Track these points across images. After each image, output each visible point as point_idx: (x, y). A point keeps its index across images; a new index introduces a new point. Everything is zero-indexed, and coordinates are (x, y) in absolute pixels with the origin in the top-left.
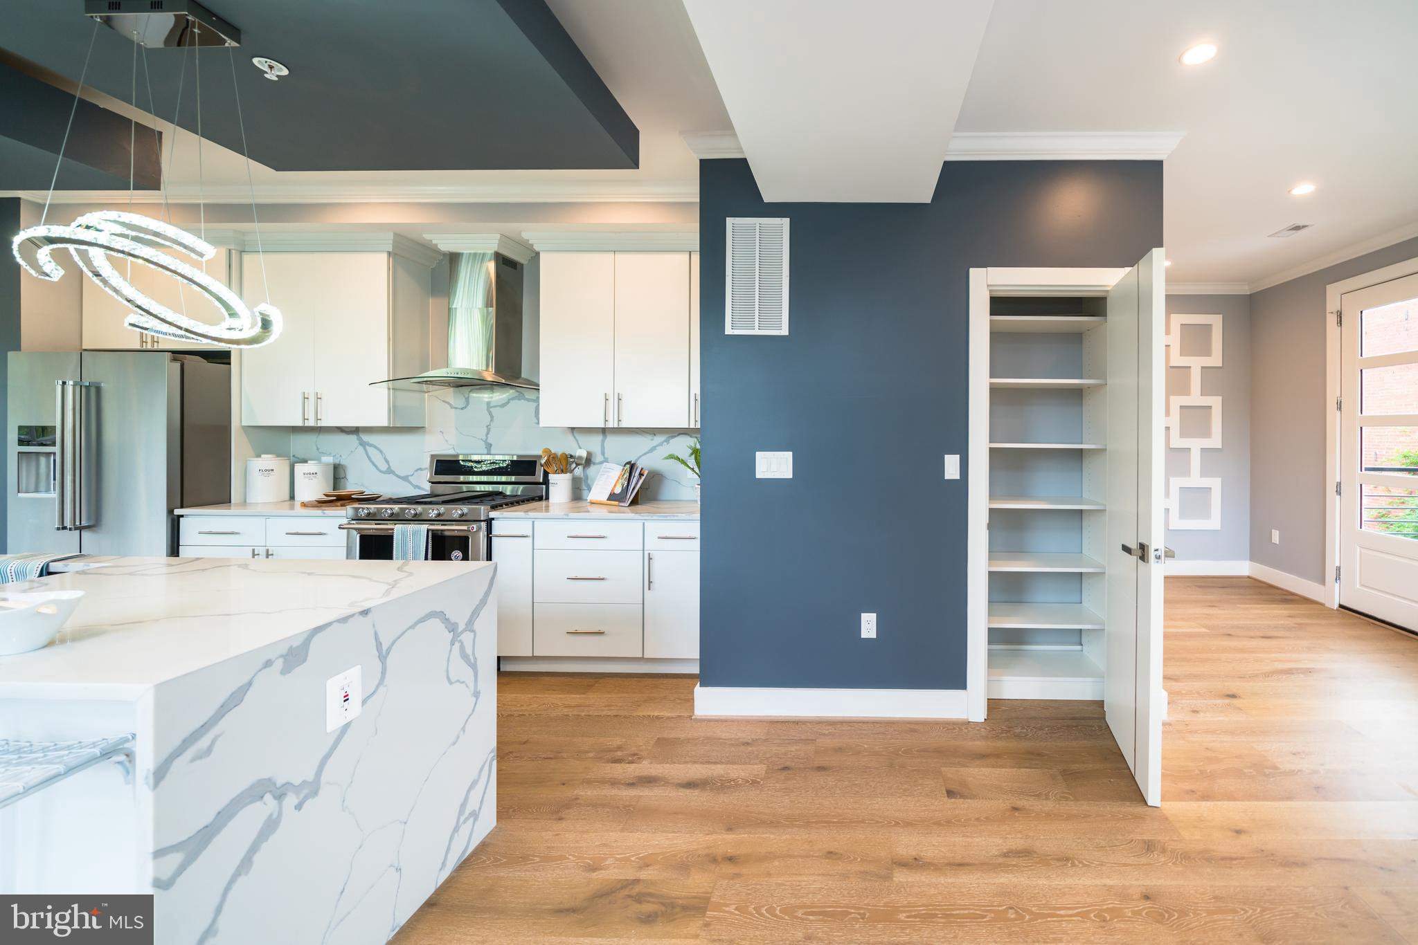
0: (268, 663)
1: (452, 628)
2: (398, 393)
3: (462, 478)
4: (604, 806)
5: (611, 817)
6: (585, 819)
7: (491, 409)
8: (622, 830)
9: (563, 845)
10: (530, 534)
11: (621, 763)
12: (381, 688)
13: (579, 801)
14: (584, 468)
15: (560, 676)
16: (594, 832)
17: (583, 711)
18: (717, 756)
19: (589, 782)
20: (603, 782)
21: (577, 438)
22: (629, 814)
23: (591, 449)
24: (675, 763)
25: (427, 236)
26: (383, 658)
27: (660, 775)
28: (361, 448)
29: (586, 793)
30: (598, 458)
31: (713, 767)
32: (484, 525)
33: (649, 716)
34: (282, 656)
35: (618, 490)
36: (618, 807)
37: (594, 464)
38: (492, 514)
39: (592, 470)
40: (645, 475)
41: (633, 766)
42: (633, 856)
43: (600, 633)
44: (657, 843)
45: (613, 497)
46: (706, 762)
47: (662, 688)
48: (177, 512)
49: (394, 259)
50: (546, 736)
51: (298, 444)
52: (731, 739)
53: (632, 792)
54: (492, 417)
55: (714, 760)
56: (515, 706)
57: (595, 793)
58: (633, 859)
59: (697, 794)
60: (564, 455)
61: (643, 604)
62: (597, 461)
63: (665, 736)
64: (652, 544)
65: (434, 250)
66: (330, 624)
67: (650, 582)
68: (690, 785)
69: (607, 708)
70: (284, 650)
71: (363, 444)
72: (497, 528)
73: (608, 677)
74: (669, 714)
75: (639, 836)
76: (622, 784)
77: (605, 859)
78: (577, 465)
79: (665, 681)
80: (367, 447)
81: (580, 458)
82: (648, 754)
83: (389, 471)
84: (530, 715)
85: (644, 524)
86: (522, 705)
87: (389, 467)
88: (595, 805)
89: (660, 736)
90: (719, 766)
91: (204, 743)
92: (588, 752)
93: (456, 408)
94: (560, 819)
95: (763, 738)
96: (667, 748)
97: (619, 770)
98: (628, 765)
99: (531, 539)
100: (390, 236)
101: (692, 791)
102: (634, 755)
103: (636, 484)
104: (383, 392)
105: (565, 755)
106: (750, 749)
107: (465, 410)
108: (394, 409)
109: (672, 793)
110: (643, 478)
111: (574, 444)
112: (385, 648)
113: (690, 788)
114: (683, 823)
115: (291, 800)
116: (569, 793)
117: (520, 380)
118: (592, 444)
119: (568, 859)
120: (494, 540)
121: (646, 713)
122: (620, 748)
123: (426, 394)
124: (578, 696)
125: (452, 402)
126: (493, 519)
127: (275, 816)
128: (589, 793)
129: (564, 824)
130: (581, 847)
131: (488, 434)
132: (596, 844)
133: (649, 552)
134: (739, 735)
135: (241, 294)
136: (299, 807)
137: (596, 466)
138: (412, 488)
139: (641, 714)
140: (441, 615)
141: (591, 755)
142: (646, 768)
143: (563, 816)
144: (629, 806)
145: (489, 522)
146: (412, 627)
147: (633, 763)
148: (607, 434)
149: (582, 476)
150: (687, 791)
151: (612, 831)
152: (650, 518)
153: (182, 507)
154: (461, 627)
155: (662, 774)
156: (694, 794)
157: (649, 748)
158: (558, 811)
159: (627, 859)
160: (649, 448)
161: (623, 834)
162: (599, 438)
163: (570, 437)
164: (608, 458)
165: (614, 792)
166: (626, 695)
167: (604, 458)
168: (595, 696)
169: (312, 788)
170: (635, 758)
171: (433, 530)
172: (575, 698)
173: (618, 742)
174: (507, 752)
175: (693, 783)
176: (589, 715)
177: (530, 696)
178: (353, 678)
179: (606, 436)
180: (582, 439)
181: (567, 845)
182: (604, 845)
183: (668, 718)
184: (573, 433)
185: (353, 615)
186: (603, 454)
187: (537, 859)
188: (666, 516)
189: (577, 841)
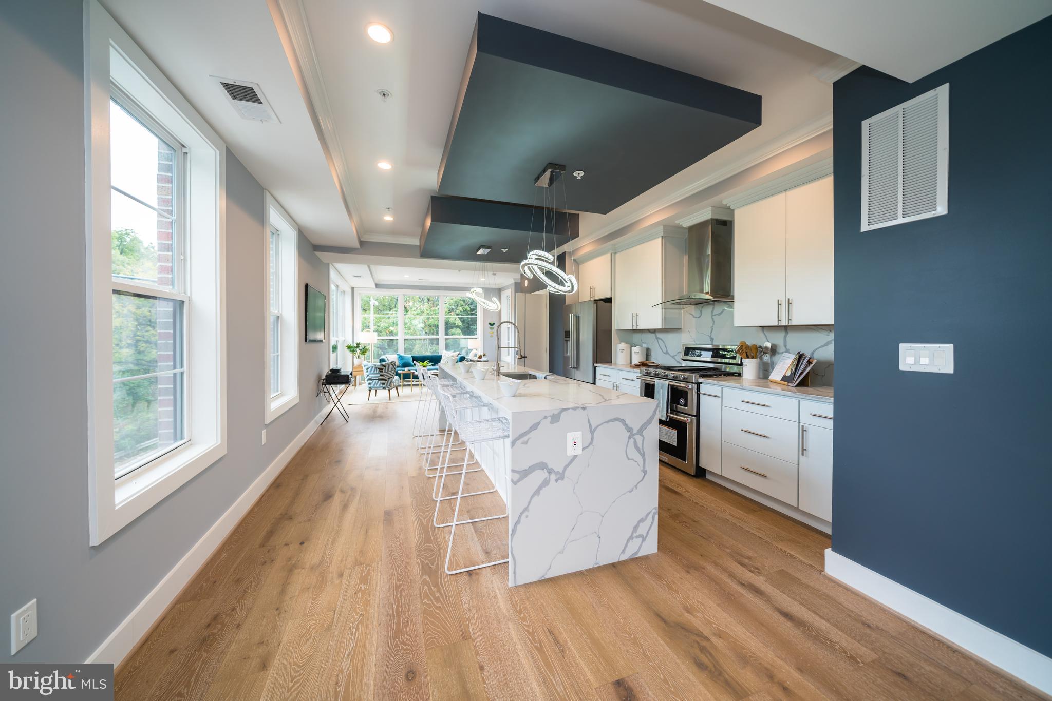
0: (546, 417)
1: (630, 430)
2: (667, 311)
3: (719, 360)
4: (716, 583)
5: (717, 593)
6: (701, 582)
7: (713, 317)
8: (718, 605)
9: (681, 586)
10: (721, 396)
11: (744, 567)
12: (591, 446)
13: (704, 570)
14: (771, 356)
15: (738, 495)
16: (701, 593)
17: (740, 523)
18: (828, 614)
19: (716, 564)
20: (725, 570)
21: (766, 334)
22: (728, 599)
23: (775, 342)
24: (785, 593)
25: (677, 222)
26: (592, 432)
27: (767, 593)
28: (656, 340)
29: (711, 569)
30: (781, 349)
31: (817, 618)
32: (695, 386)
33: (786, 552)
34: (550, 416)
35: (788, 374)
36: (724, 591)
37: (779, 353)
38: (700, 380)
39: (776, 358)
40: (814, 363)
41: (751, 574)
42: (715, 624)
43: (764, 476)
44: (736, 630)
45: (785, 378)
46: (813, 611)
47: (809, 539)
48: (595, 365)
49: (665, 240)
50: (708, 525)
51: (636, 338)
52: (852, 612)
53: (740, 589)
54: (714, 322)
55: (821, 614)
56: (702, 500)
57: (716, 572)
58: (714, 625)
59: (788, 625)
60: (755, 347)
61: (799, 465)
62: (781, 351)
63: (790, 571)
64: (806, 420)
65: (681, 228)
66: (569, 409)
67: (803, 450)
68: (787, 615)
69: (758, 530)
70: (551, 414)
71: (657, 338)
72: (703, 389)
73: (771, 511)
74: (803, 560)
75: (726, 617)
76: (736, 580)
77: (698, 612)
78: (765, 353)
79: (817, 536)
80: (659, 340)
81: (766, 348)
82: (767, 575)
83: (667, 353)
84: (707, 508)
85: (799, 401)
86: (706, 501)
87: (667, 351)
88: (712, 580)
89: (785, 569)
90: (824, 622)
91: (525, 438)
92: (727, 548)
93: (696, 317)
94: (688, 572)
95: (894, 634)
96: (784, 579)
97: (739, 570)
98: (748, 572)
99: (720, 399)
100: (661, 227)
101: (786, 621)
102: (757, 568)
103: (804, 370)
104: (659, 311)
105: (712, 541)
106: (868, 631)
107: (700, 318)
108: (664, 319)
109: (769, 611)
110: (811, 366)
111: (764, 339)
112: (593, 428)
113: (786, 618)
114: (763, 634)
115: (553, 477)
116: (702, 563)
117: (729, 297)
118: (778, 339)
119: (679, 595)
120: (701, 396)
121: (784, 549)
122: (749, 558)
123: (682, 311)
124: (742, 513)
125: (694, 314)
126: (701, 383)
127: (548, 479)
128: (712, 570)
129: (688, 576)
130: (689, 595)
131: (711, 332)
132: (699, 600)
133: (803, 424)
134: (864, 614)
135: (564, 271)
136: (556, 481)
137: (780, 355)
138: (676, 362)
139: (780, 547)
140: (623, 421)
141: (728, 551)
142: (760, 581)
143: (691, 572)
144: (732, 595)
145: (698, 384)
146: (607, 422)
147: (752, 572)
148: (788, 331)
149: (769, 362)
150: (782, 619)
151: (712, 601)
152: (804, 397)
153: (597, 363)
154: (635, 431)
155: (769, 593)
156: (786, 624)
157: (771, 572)
158: (690, 567)
159: (711, 623)
160: (825, 342)
161: (717, 607)
162: (782, 334)
163: (761, 334)
164: (789, 350)
165: (729, 581)
166: (777, 529)
167: (786, 349)
168: (754, 518)
169: (561, 477)
170: (757, 571)
171: (671, 385)
172: (740, 513)
173: (751, 553)
174: (684, 521)
175: (791, 616)
176: (742, 528)
177: (714, 499)
178: (577, 435)
179: (788, 333)
180: (769, 334)
181: (683, 588)
182: (703, 605)
183: (801, 561)
184: (763, 331)
185: (578, 408)
186: (785, 346)
187: (665, 583)
188: (819, 398)
189: (689, 590)
